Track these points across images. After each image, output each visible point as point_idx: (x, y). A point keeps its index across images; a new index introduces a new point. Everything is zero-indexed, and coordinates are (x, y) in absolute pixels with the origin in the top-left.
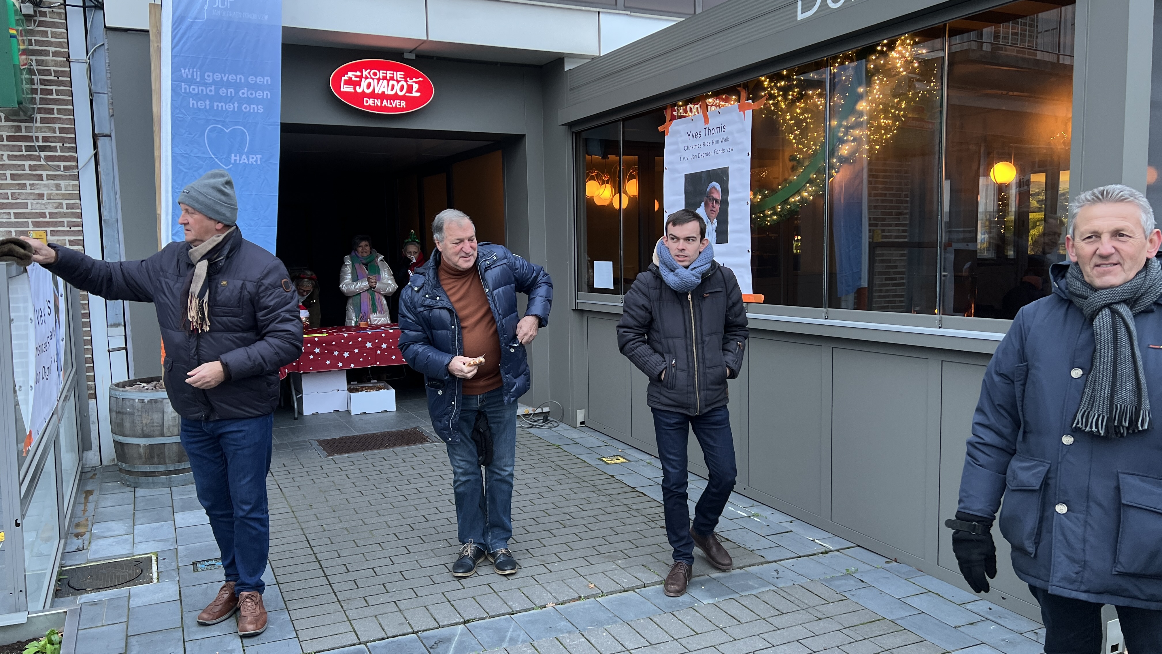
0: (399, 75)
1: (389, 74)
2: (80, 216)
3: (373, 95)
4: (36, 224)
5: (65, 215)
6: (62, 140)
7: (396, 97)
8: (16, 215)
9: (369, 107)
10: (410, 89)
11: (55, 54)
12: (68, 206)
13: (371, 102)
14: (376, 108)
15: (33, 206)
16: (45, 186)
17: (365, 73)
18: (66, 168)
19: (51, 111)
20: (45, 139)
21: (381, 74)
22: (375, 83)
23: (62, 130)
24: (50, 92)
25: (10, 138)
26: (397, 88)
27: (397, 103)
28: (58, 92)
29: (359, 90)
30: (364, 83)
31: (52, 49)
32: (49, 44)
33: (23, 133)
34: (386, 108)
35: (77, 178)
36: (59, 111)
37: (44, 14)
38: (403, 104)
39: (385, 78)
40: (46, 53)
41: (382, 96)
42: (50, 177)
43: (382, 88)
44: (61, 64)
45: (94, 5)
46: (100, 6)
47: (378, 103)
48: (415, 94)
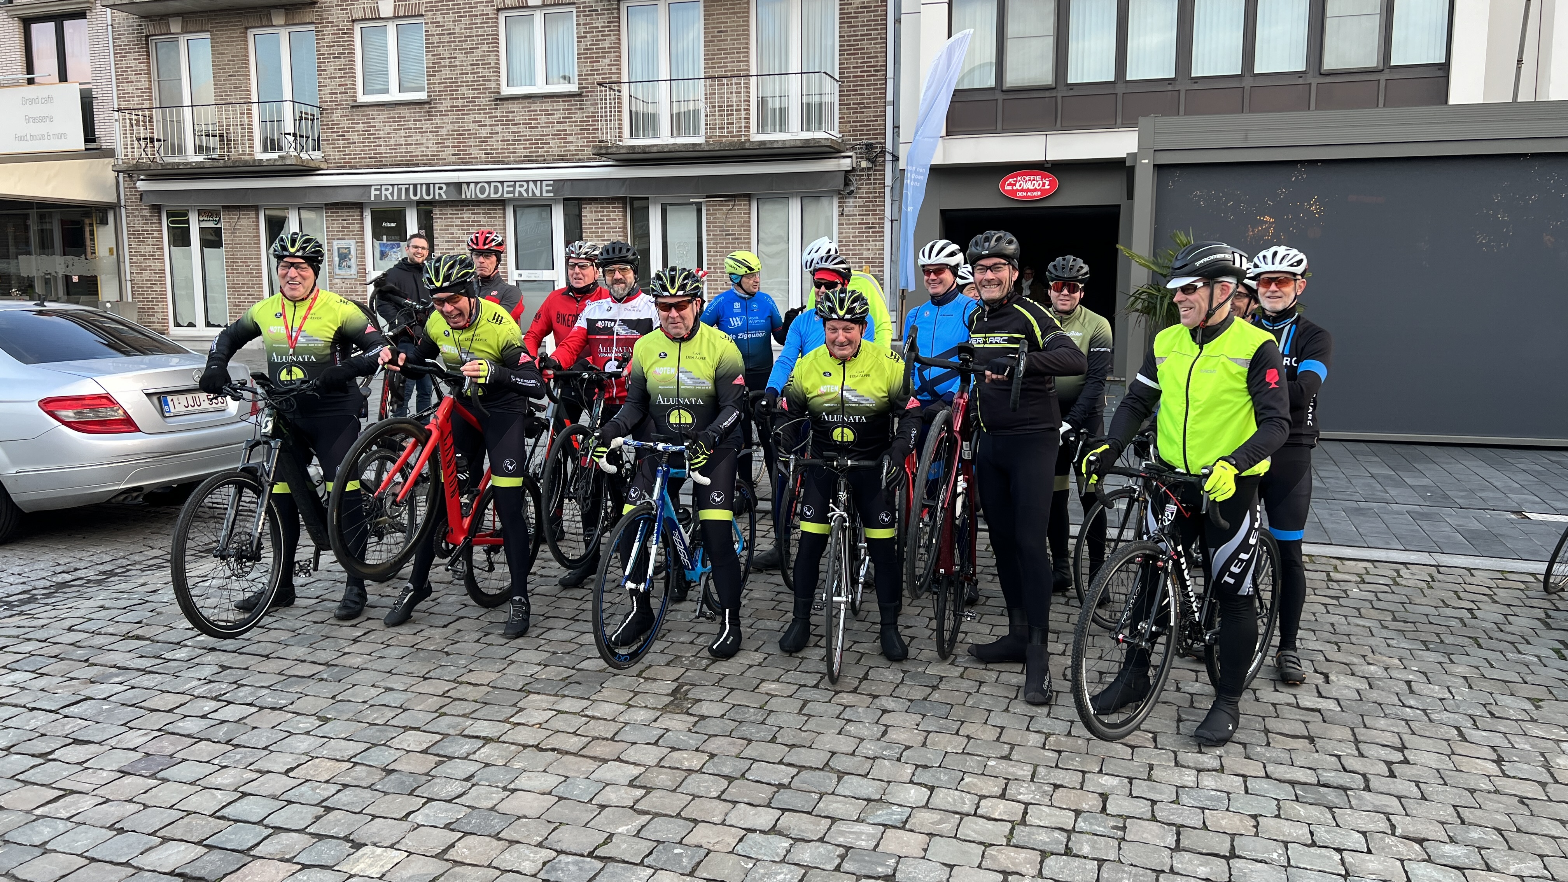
0: (1038, 177)
1: (1032, 178)
2: (883, 258)
3: (1022, 190)
4: (866, 263)
5: (877, 258)
6: (879, 223)
7: (1035, 190)
8: (859, 259)
9: (1020, 197)
10: (1044, 185)
11: (879, 184)
12: (879, 254)
13: (1021, 194)
14: (1024, 197)
15: (866, 254)
16: (871, 245)
17: (1019, 178)
19: (875, 210)
20: (873, 223)
21: (1028, 178)
22: (1023, 184)
23: (879, 219)
25: (859, 224)
26: (1036, 185)
27: (1036, 194)
29: (1015, 188)
30: (1018, 184)
31: (878, 181)
32: (878, 179)
34: (1029, 197)
35: (883, 241)
37: (876, 166)
38: (1039, 193)
39: (1030, 180)
40: (876, 184)
41: (1028, 190)
42: (873, 241)
43: (1029, 186)
44: (881, 188)
45: (896, 159)
46: (898, 159)
47: (1025, 194)
48: (1047, 187)
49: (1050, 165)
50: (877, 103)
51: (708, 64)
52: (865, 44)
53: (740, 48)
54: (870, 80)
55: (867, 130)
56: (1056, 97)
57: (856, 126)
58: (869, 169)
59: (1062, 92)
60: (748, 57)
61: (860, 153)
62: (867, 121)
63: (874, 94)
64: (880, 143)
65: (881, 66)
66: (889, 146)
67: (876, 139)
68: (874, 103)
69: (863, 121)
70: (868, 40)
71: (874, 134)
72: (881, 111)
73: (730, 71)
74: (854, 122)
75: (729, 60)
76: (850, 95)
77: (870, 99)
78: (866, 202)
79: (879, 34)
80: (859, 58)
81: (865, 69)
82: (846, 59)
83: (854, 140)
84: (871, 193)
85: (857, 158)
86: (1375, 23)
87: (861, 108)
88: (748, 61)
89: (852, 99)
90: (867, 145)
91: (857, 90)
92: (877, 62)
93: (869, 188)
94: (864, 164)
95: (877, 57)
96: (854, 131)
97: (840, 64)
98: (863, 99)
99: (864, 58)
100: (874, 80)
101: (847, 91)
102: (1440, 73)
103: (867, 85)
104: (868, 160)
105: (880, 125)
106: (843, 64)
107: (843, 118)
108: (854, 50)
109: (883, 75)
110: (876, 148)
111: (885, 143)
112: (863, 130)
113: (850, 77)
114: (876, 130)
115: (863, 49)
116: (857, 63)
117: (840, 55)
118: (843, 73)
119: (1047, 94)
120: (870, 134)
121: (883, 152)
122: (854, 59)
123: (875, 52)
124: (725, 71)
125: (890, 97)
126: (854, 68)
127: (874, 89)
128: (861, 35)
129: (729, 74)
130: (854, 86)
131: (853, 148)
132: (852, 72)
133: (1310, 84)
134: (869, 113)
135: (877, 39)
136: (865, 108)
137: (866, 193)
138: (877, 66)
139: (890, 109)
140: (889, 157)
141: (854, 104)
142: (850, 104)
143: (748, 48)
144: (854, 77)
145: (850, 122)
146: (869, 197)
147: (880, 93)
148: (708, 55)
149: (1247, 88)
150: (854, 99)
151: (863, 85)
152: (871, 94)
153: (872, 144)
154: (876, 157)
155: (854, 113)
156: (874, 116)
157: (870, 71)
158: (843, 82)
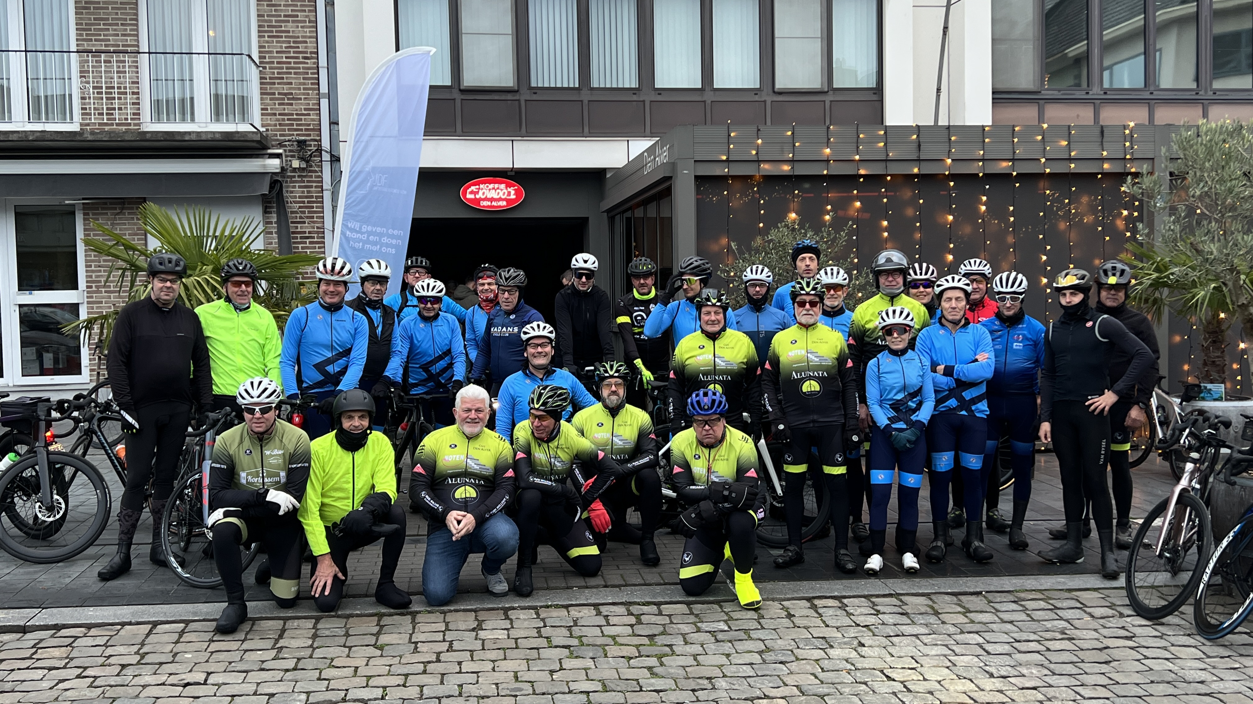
0: (503, 186)
1: (496, 186)
3: (486, 199)
6: (318, 233)
7: (500, 199)
9: (484, 206)
10: (509, 194)
11: (316, 187)
13: (484, 203)
14: (488, 207)
17: (481, 186)
18: (319, 248)
19: (313, 217)
20: (310, 233)
21: (491, 186)
22: (487, 192)
23: (318, 228)
24: (313, 207)
26: (501, 194)
27: (501, 203)
28: (317, 207)
29: (477, 197)
30: (481, 192)
31: (314, 184)
32: (314, 182)
33: (299, 230)
34: (494, 207)
36: (317, 217)
37: (311, 166)
38: (504, 203)
39: (494, 188)
40: (311, 187)
41: (492, 200)
43: (493, 194)
44: (319, 192)
45: (335, 159)
46: (338, 160)
47: (489, 203)
48: (513, 197)
49: (513, 174)
50: (308, 94)
51: (81, 35)
52: (290, 26)
53: (126, 20)
54: (299, 68)
55: (297, 125)
56: (519, 100)
57: (283, 120)
58: (300, 169)
59: (525, 95)
60: (137, 30)
61: (290, 151)
62: (297, 114)
63: (304, 84)
64: (316, 140)
65: (311, 53)
66: (326, 144)
67: (310, 135)
68: (304, 94)
69: (292, 115)
70: (293, 22)
71: (306, 130)
72: (313, 104)
73: (113, 46)
74: (280, 114)
75: (111, 32)
76: (274, 83)
77: (300, 89)
78: (300, 207)
79: (307, 16)
80: (284, 42)
81: (292, 55)
82: (267, 42)
83: (281, 135)
84: (306, 197)
85: (287, 156)
86: (816, 47)
87: (288, 99)
88: (137, 35)
89: (277, 89)
90: (299, 142)
91: (283, 78)
92: (306, 47)
93: (303, 192)
94: (296, 164)
95: (306, 42)
96: (280, 125)
97: (260, 47)
98: (290, 89)
99: (289, 42)
100: (304, 68)
101: (270, 78)
102: (875, 98)
103: (295, 73)
104: (302, 159)
105: (313, 120)
106: (264, 47)
107: (267, 109)
108: (276, 32)
109: (314, 63)
110: (310, 146)
111: (320, 140)
112: (292, 125)
113: (273, 63)
114: (309, 125)
115: (288, 32)
116: (281, 47)
117: (259, 37)
118: (265, 57)
119: (510, 97)
120: (301, 130)
121: (319, 150)
122: (277, 42)
123: (303, 37)
124: (106, 46)
125: (324, 89)
126: (277, 52)
127: (304, 79)
128: (285, 16)
129: (112, 49)
130: (278, 73)
131: (280, 145)
132: (275, 58)
133: (765, 101)
134: (300, 106)
135: (305, 22)
136: (293, 99)
137: (300, 197)
138: (306, 52)
139: (324, 103)
140: (326, 157)
141: (279, 94)
142: (274, 94)
143: (137, 20)
144: (278, 63)
145: (275, 114)
146: (304, 202)
147: (312, 84)
148: (81, 24)
149: (709, 102)
150: (278, 88)
151: (290, 73)
152: (300, 84)
153: (305, 141)
154: (311, 156)
155: (279, 104)
156: (305, 109)
157: (297, 58)
158: (265, 68)
